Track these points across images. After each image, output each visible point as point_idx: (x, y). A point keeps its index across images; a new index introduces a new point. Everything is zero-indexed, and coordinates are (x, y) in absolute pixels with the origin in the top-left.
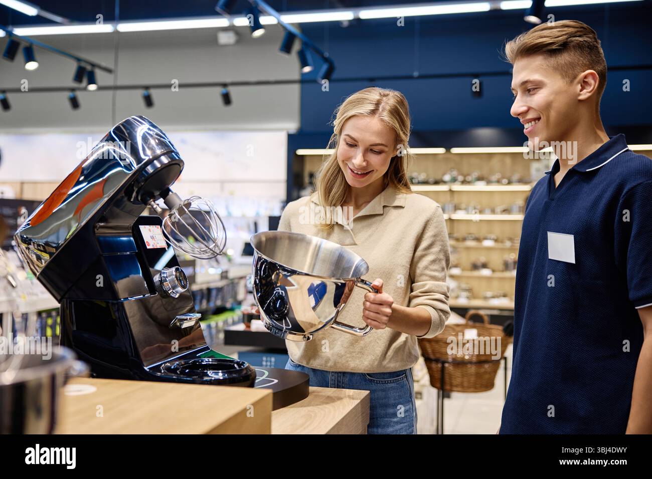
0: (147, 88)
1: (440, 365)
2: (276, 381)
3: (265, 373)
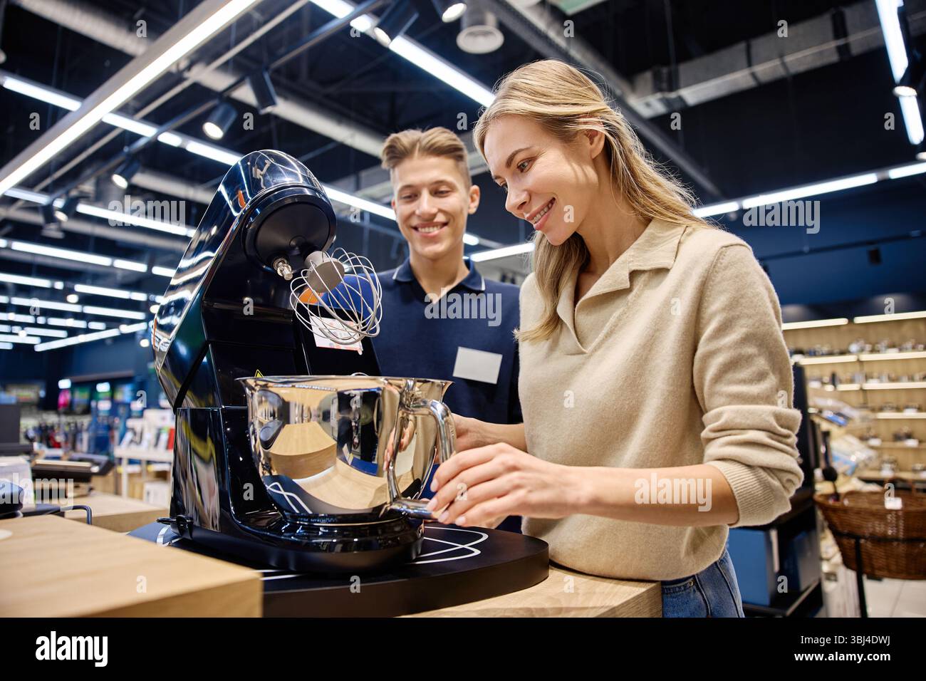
1: (853, 541)
2: (477, 552)
3: (481, 536)
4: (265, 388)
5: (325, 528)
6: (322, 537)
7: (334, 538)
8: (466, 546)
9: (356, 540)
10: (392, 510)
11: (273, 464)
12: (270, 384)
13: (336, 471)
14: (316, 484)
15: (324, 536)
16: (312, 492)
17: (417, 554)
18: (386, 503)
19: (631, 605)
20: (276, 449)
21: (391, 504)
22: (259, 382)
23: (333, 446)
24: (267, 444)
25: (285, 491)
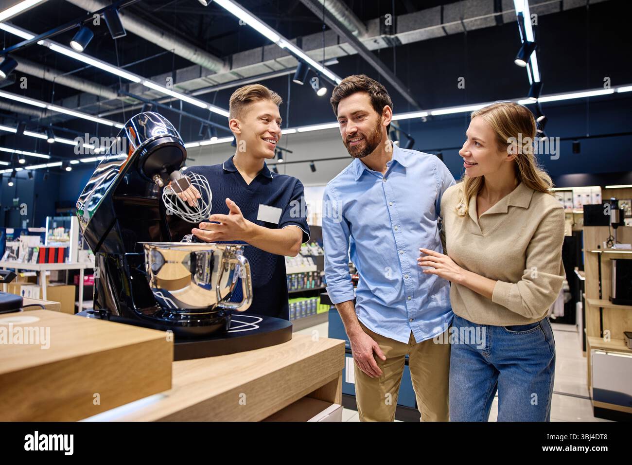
0: (312, 161)
2: (257, 327)
3: (259, 319)
4: (154, 249)
5: (184, 315)
6: (183, 319)
7: (188, 320)
8: (252, 324)
9: (199, 321)
10: (218, 307)
11: (158, 282)
12: (157, 248)
13: (191, 288)
14: (180, 294)
15: (184, 319)
16: (178, 298)
17: (229, 328)
18: (215, 304)
19: (329, 351)
20: (160, 276)
21: (218, 304)
22: (151, 247)
23: (189, 275)
24: (155, 272)
25: (165, 296)
